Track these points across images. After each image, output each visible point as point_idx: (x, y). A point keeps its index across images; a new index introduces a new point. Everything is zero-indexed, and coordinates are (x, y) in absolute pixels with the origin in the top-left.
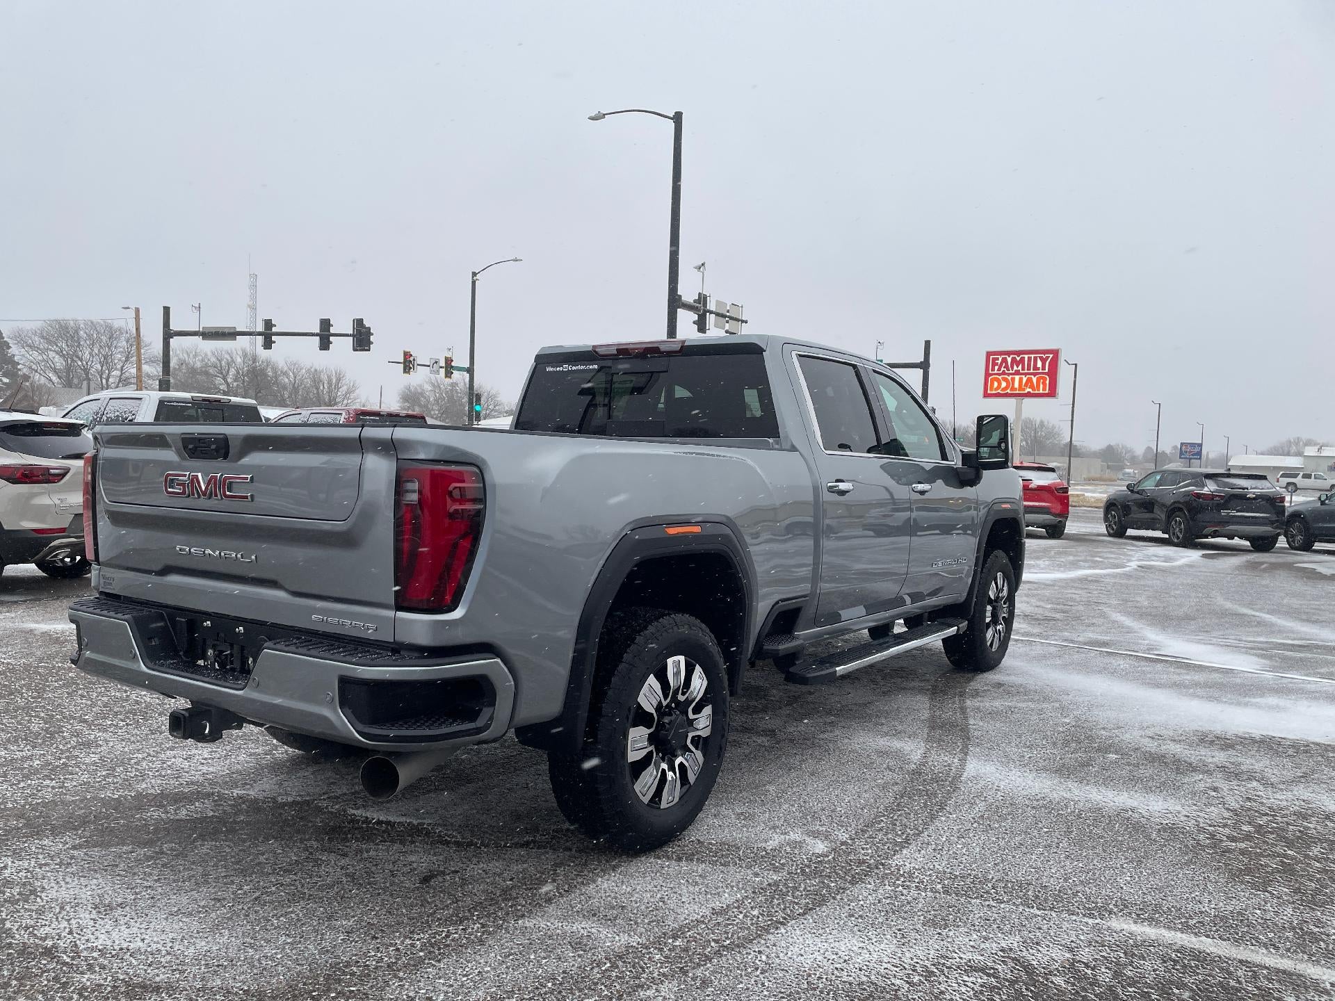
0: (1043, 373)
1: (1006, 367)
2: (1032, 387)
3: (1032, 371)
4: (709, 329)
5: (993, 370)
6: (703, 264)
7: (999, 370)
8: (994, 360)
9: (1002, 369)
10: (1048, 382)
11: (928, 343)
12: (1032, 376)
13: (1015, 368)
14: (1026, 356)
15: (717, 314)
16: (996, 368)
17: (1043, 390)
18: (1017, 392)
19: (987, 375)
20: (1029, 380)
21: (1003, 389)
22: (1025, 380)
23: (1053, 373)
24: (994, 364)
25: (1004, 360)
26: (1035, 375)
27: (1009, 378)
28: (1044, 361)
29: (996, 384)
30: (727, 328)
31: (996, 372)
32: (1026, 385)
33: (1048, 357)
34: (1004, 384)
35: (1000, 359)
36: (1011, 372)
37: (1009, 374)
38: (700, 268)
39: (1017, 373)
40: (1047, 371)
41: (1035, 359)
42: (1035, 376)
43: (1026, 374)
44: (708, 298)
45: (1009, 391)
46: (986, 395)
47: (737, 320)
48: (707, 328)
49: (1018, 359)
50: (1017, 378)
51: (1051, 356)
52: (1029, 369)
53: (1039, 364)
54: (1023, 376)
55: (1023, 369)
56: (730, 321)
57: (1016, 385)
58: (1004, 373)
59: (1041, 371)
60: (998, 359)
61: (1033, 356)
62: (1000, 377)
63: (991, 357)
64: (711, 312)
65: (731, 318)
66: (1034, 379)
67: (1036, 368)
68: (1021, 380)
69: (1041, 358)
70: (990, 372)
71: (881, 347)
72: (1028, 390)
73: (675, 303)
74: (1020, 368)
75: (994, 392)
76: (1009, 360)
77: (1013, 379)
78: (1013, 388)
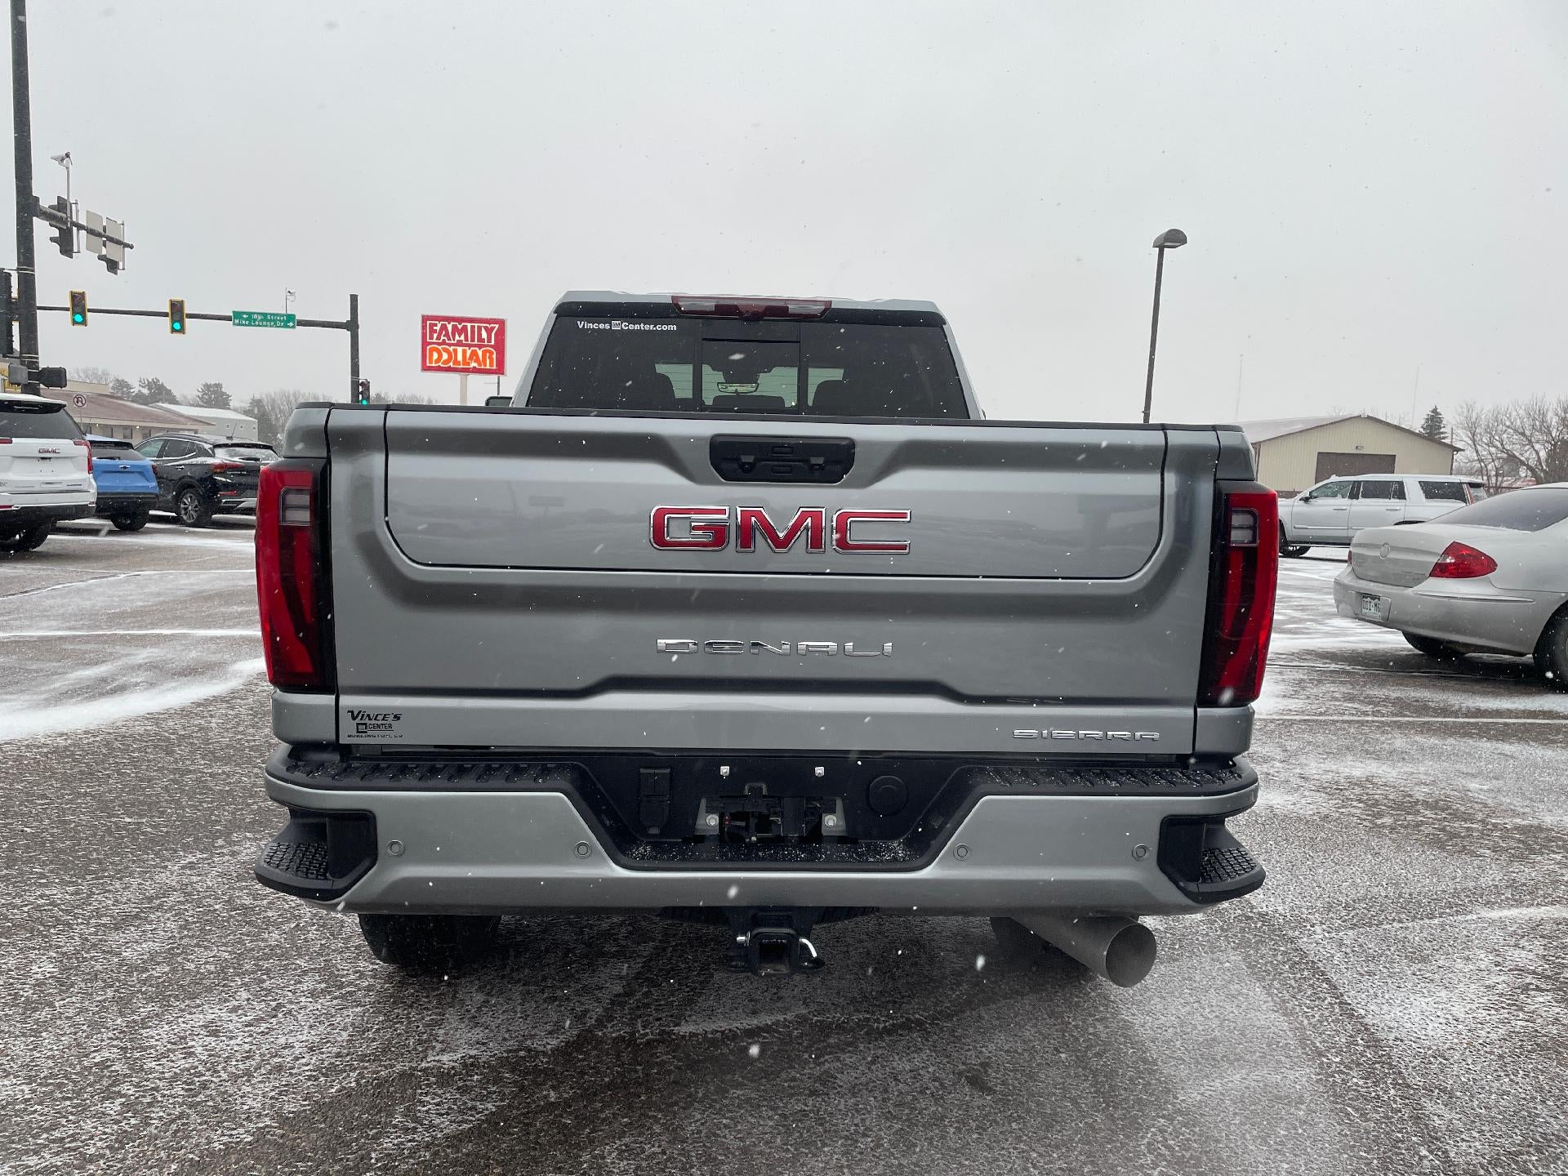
0: (487, 346)
1: (447, 335)
2: (477, 360)
3: (476, 342)
4: (79, 252)
5: (431, 338)
6: (67, 155)
7: (439, 338)
8: (432, 326)
9: (442, 338)
10: (494, 356)
11: (354, 299)
12: (477, 349)
13: (457, 338)
14: (469, 325)
15: (91, 232)
16: (435, 335)
17: (490, 366)
18: (461, 366)
19: (425, 344)
20: (474, 353)
21: (446, 362)
22: (469, 353)
23: (500, 347)
24: (433, 331)
25: (444, 327)
26: (480, 347)
27: (451, 349)
28: (489, 331)
29: (435, 356)
30: (104, 251)
31: (434, 341)
32: (471, 358)
33: (493, 328)
34: (445, 356)
35: (439, 326)
36: (452, 342)
37: (450, 345)
38: (62, 160)
39: (459, 344)
40: (493, 343)
41: (480, 329)
42: (480, 349)
43: (470, 346)
44: (73, 206)
45: (451, 364)
46: (425, 368)
47: (118, 242)
48: (75, 250)
49: (460, 327)
50: (460, 350)
51: (497, 326)
52: (473, 340)
53: (484, 335)
54: (467, 348)
55: (466, 339)
56: (108, 242)
57: (460, 358)
58: (444, 343)
59: (486, 343)
60: (436, 325)
61: (476, 325)
62: (440, 347)
63: (428, 322)
64: (80, 227)
65: (111, 240)
66: (480, 353)
67: (480, 339)
68: (464, 352)
69: (486, 328)
70: (428, 340)
71: (292, 298)
72: (474, 364)
73: (27, 207)
74: (462, 338)
75: (434, 365)
76: (450, 327)
77: (455, 351)
78: (456, 362)
